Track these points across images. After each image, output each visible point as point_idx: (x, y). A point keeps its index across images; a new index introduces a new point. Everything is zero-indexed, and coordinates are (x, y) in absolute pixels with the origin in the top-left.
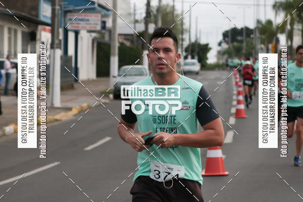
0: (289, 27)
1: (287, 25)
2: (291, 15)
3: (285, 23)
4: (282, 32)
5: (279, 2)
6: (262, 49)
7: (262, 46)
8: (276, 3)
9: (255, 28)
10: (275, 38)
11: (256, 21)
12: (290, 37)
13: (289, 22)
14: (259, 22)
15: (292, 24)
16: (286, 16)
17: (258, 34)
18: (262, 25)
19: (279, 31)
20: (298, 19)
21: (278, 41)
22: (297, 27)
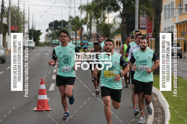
0: (89, 21)
2: (90, 13)
3: (86, 19)
4: (85, 23)
5: (83, 6)
6: (73, 33)
7: (73, 32)
8: (81, 6)
9: (69, 21)
10: (81, 27)
11: (69, 17)
12: (90, 27)
13: (89, 18)
14: (71, 17)
15: (91, 19)
16: (87, 14)
17: (70, 25)
18: (73, 19)
19: (83, 23)
20: (94, 16)
21: (82, 29)
22: (94, 21)
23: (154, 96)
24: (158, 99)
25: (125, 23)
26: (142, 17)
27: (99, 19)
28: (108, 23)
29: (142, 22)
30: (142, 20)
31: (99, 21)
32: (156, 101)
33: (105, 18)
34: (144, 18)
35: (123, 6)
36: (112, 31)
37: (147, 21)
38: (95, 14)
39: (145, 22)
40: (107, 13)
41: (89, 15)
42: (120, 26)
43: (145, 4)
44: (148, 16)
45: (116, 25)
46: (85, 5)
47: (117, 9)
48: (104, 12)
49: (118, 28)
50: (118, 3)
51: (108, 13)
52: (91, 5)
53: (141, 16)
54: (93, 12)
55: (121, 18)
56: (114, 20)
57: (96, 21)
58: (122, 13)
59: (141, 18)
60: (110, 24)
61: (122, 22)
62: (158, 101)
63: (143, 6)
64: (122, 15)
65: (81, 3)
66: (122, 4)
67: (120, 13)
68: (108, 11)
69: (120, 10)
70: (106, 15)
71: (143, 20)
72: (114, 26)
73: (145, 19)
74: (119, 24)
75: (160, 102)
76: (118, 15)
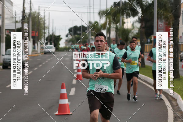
0: (108, 26)
1: (107, 24)
2: (109, 19)
3: (106, 23)
4: (104, 29)
5: (102, 11)
6: (92, 38)
8: (100, 11)
9: (88, 26)
11: (88, 22)
12: (109, 31)
14: (90, 22)
15: (110, 24)
16: (106, 20)
18: (92, 24)
19: (102, 28)
20: (113, 21)
22: (113, 26)
23: (173, 100)
24: (177, 103)
25: (143, 28)
26: (160, 21)
27: (118, 25)
28: (126, 28)
29: (160, 26)
30: (160, 25)
31: (118, 26)
32: (176, 105)
33: (123, 23)
34: (162, 22)
35: (142, 11)
36: (131, 36)
37: (165, 26)
38: (114, 19)
39: (163, 27)
40: (125, 18)
41: (108, 20)
42: (139, 31)
43: (163, 9)
44: (167, 21)
45: (135, 30)
46: (104, 10)
47: (135, 13)
48: (123, 17)
49: (137, 33)
50: (137, 8)
51: (127, 18)
53: (159, 21)
54: (111, 17)
55: (140, 23)
56: (133, 25)
57: (115, 26)
58: (140, 18)
59: (160, 23)
60: (129, 29)
61: (141, 26)
62: (177, 105)
63: (161, 11)
64: (141, 20)
65: (100, 9)
66: (140, 10)
67: (139, 18)
68: (126, 16)
69: (138, 15)
70: (125, 20)
71: (161, 25)
72: (133, 31)
73: (163, 24)
74: (138, 28)
75: (179, 105)
76: (136, 20)
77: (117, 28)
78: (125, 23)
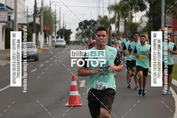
0: (117, 20)
2: (118, 13)
3: (114, 18)
4: (113, 23)
5: (111, 6)
8: (109, 6)
9: (98, 21)
10: (109, 26)
11: (98, 16)
12: (118, 26)
13: (117, 17)
14: (99, 17)
15: (119, 18)
16: (115, 14)
17: (99, 24)
18: (102, 19)
19: (111, 22)
20: (122, 16)
21: (111, 28)
22: (122, 20)
25: (151, 22)
26: (168, 16)
27: (126, 19)
28: (135, 22)
29: (167, 20)
30: (167, 19)
31: (127, 20)
33: (132, 17)
34: (169, 17)
35: (150, 5)
36: (139, 29)
37: (172, 20)
38: (123, 14)
39: (170, 21)
40: (134, 12)
41: (117, 15)
42: (147, 25)
44: (174, 15)
45: (143, 24)
46: (113, 5)
47: (143, 8)
48: (131, 11)
49: (145, 27)
50: (145, 3)
51: (135, 13)
52: (118, 5)
53: (166, 15)
54: (120, 12)
55: (147, 17)
56: (141, 19)
57: (124, 20)
58: (149, 12)
59: (167, 17)
60: (137, 23)
61: (149, 21)
63: (169, 5)
64: (148, 15)
65: (109, 4)
66: (149, 4)
67: (147, 12)
68: (135, 10)
69: (146, 9)
70: (134, 15)
71: (169, 19)
72: (141, 25)
73: (170, 18)
74: (146, 23)
76: (145, 14)
77: (125, 22)
78: (133, 17)
